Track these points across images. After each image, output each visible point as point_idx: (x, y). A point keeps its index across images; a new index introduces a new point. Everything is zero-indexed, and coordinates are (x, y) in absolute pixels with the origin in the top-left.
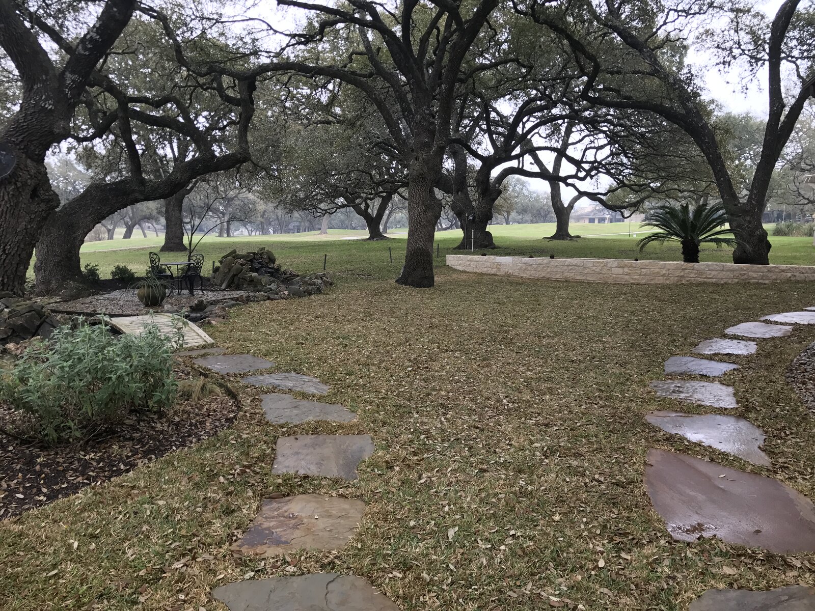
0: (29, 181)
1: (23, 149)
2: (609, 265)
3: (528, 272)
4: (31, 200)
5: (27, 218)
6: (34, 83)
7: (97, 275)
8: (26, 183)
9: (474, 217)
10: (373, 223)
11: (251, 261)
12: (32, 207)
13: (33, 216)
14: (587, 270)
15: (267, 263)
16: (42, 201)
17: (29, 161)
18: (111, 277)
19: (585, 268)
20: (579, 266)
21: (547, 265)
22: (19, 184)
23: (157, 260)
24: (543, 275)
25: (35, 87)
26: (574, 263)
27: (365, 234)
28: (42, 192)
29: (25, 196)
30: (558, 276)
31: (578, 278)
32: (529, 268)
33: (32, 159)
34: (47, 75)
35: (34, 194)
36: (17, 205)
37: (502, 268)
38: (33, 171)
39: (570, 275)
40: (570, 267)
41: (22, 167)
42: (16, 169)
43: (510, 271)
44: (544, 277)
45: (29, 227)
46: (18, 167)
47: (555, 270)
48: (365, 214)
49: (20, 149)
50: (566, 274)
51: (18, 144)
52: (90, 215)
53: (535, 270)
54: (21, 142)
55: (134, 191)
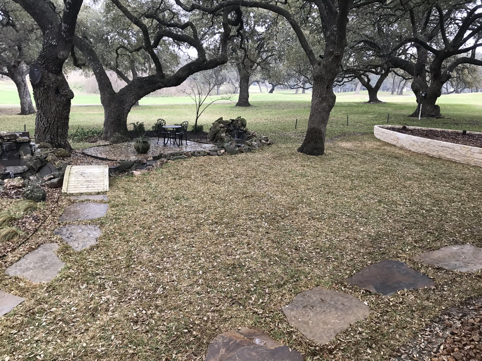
0: (51, 85)
1: (45, 67)
2: (472, 151)
3: (415, 147)
4: (56, 95)
5: (55, 105)
6: (46, 30)
7: (143, 128)
8: (50, 86)
9: (426, 95)
10: (373, 92)
11: (229, 125)
12: (57, 98)
13: (58, 104)
14: (456, 152)
15: (239, 127)
16: (63, 95)
17: (50, 74)
18: (152, 130)
19: (455, 150)
20: (450, 148)
21: (428, 144)
22: (45, 87)
23: (164, 123)
24: (424, 151)
25: (46, 32)
26: (447, 146)
27: (367, 98)
28: (61, 90)
29: (51, 94)
30: (434, 154)
31: (449, 157)
32: (416, 144)
33: (52, 73)
34: (52, 24)
35: (57, 91)
36: (48, 97)
37: (399, 141)
38: (53, 79)
39: (443, 154)
40: (443, 148)
41: (45, 77)
42: (41, 79)
43: (404, 145)
44: (424, 153)
45: (57, 109)
46: (43, 77)
47: (433, 148)
48: (367, 85)
49: (43, 68)
50: (440, 153)
51: (41, 65)
52: (133, 95)
53: (419, 146)
54: (43, 63)
55: (158, 82)
